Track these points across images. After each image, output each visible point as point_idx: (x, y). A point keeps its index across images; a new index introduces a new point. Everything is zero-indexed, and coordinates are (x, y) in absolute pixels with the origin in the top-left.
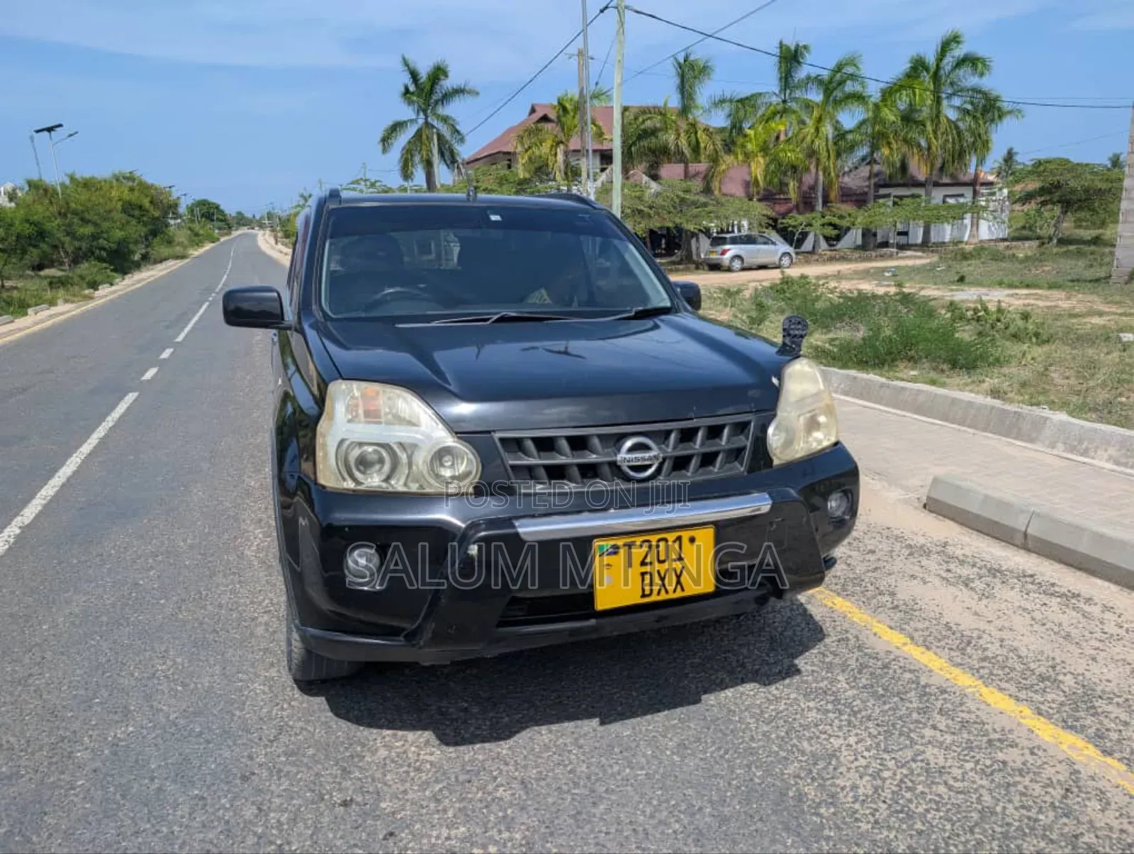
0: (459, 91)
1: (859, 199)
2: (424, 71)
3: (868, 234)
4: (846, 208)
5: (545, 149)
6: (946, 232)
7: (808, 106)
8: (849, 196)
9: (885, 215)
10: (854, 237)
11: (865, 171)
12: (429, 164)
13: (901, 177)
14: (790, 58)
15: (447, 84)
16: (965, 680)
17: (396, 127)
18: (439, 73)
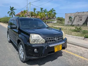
0: (15, 9)
1: (47, 19)
2: (12, 7)
3: (48, 22)
4: (46, 20)
5: (23, 14)
6: (53, 22)
7: (43, 12)
8: (46, 19)
9: (49, 21)
10: (47, 22)
11: (47, 17)
12: (12, 15)
13: (50, 18)
14: (42, 9)
15: (14, 9)
16: (73, 54)
17: (9, 12)
18: (13, 8)
